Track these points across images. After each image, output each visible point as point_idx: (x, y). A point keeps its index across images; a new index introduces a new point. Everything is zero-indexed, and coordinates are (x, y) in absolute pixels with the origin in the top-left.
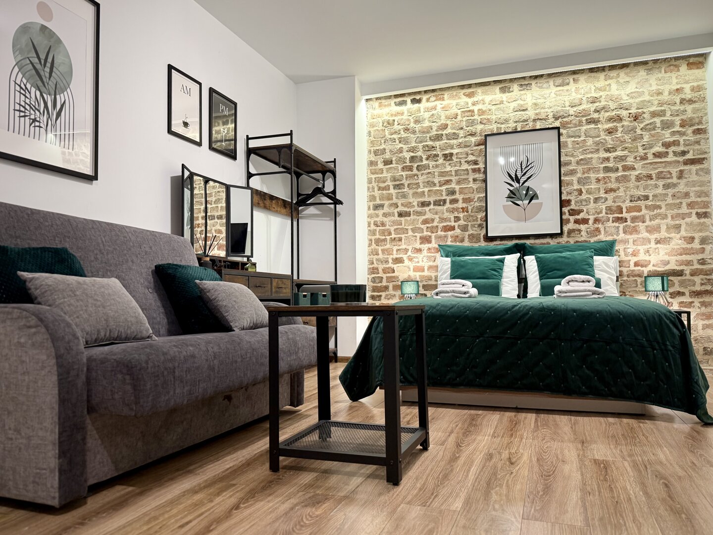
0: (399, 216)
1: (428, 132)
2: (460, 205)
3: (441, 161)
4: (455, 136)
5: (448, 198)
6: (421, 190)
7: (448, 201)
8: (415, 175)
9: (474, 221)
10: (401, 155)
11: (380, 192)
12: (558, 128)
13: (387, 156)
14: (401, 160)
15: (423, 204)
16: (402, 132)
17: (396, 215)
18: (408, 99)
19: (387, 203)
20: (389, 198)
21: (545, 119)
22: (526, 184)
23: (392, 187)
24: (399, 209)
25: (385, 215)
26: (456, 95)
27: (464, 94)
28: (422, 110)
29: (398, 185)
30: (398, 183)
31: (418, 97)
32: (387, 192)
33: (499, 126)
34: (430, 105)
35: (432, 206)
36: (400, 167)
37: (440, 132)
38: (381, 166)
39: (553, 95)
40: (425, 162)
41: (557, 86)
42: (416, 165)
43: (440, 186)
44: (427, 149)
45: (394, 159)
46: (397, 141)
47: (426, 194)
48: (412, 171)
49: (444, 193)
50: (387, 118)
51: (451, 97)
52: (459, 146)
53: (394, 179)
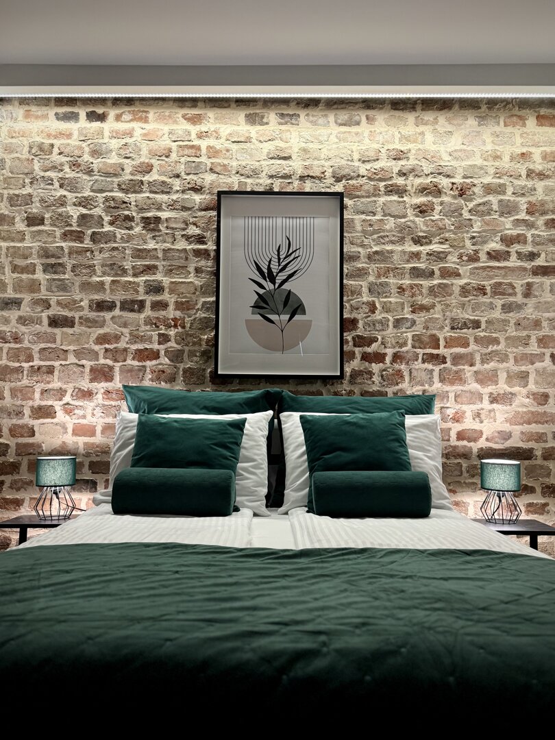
0: (50, 325)
1: (115, 175)
2: (171, 313)
3: (138, 229)
4: (165, 188)
5: (149, 299)
6: (98, 279)
7: (148, 304)
8: (87, 250)
9: (194, 344)
10: (61, 210)
11: (15, 275)
12: (340, 196)
13: (35, 209)
14: (64, 219)
15: (101, 306)
16: (67, 168)
17: (45, 321)
18: (82, 114)
19: (27, 298)
20: (34, 287)
21: (320, 179)
22: (286, 286)
23: (39, 268)
24: (51, 312)
25: (22, 320)
26: (169, 116)
27: (184, 116)
28: (107, 134)
29: (53, 266)
30: (53, 261)
31: (100, 111)
32: (31, 276)
33: (243, 179)
34: (122, 126)
35: (117, 312)
36: (58, 233)
37: (139, 177)
38: (20, 226)
39: (333, 139)
40: (107, 228)
41: (341, 125)
42: (89, 232)
43: (135, 275)
44: (112, 204)
45: (47, 216)
46: (57, 185)
47: (107, 287)
48: (82, 242)
49: (141, 289)
50: (39, 139)
51: (161, 119)
52: (172, 206)
53: (45, 253)
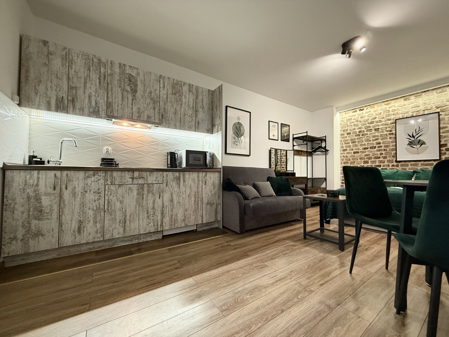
0: (354, 153)
1: (367, 121)
2: (383, 148)
3: (373, 131)
4: (380, 121)
5: (377, 146)
6: (364, 143)
7: (377, 147)
8: (361, 138)
9: (390, 154)
10: (354, 131)
11: (345, 145)
12: (439, 113)
13: (349, 132)
14: (355, 133)
15: (365, 149)
16: (355, 122)
17: (353, 153)
18: (358, 110)
19: (348, 149)
20: (350, 146)
21: (430, 109)
22: (419, 138)
23: (350, 143)
24: (353, 151)
25: (348, 153)
26: (380, 105)
27: (384, 104)
28: (364, 113)
29: (353, 142)
30: (353, 141)
31: (362, 108)
32: (349, 144)
33: (403, 115)
34: (368, 110)
35: (369, 149)
36: (354, 135)
37: (373, 120)
38: (346, 135)
39: (435, 98)
40: (366, 132)
41: (438, 93)
42: (361, 134)
43: (373, 141)
44: (366, 127)
45: (351, 132)
46: (353, 126)
47: (366, 144)
48: (360, 136)
49: (375, 144)
50: (348, 118)
51: (378, 107)
52: (382, 125)
53: (352, 140)
